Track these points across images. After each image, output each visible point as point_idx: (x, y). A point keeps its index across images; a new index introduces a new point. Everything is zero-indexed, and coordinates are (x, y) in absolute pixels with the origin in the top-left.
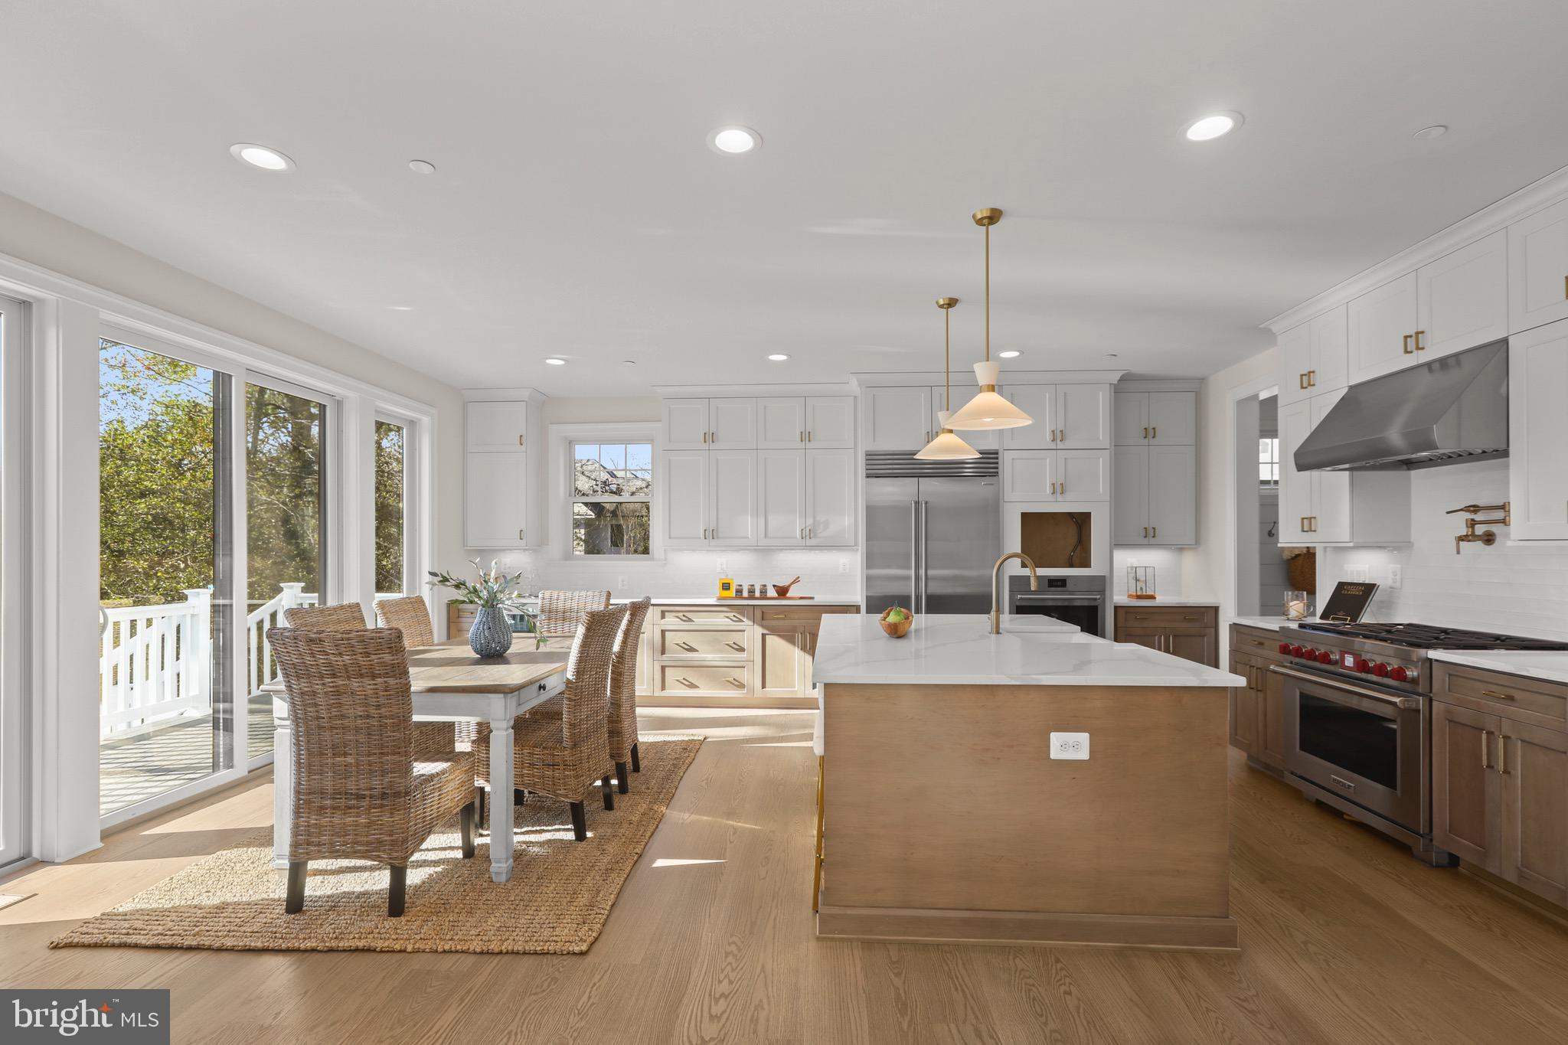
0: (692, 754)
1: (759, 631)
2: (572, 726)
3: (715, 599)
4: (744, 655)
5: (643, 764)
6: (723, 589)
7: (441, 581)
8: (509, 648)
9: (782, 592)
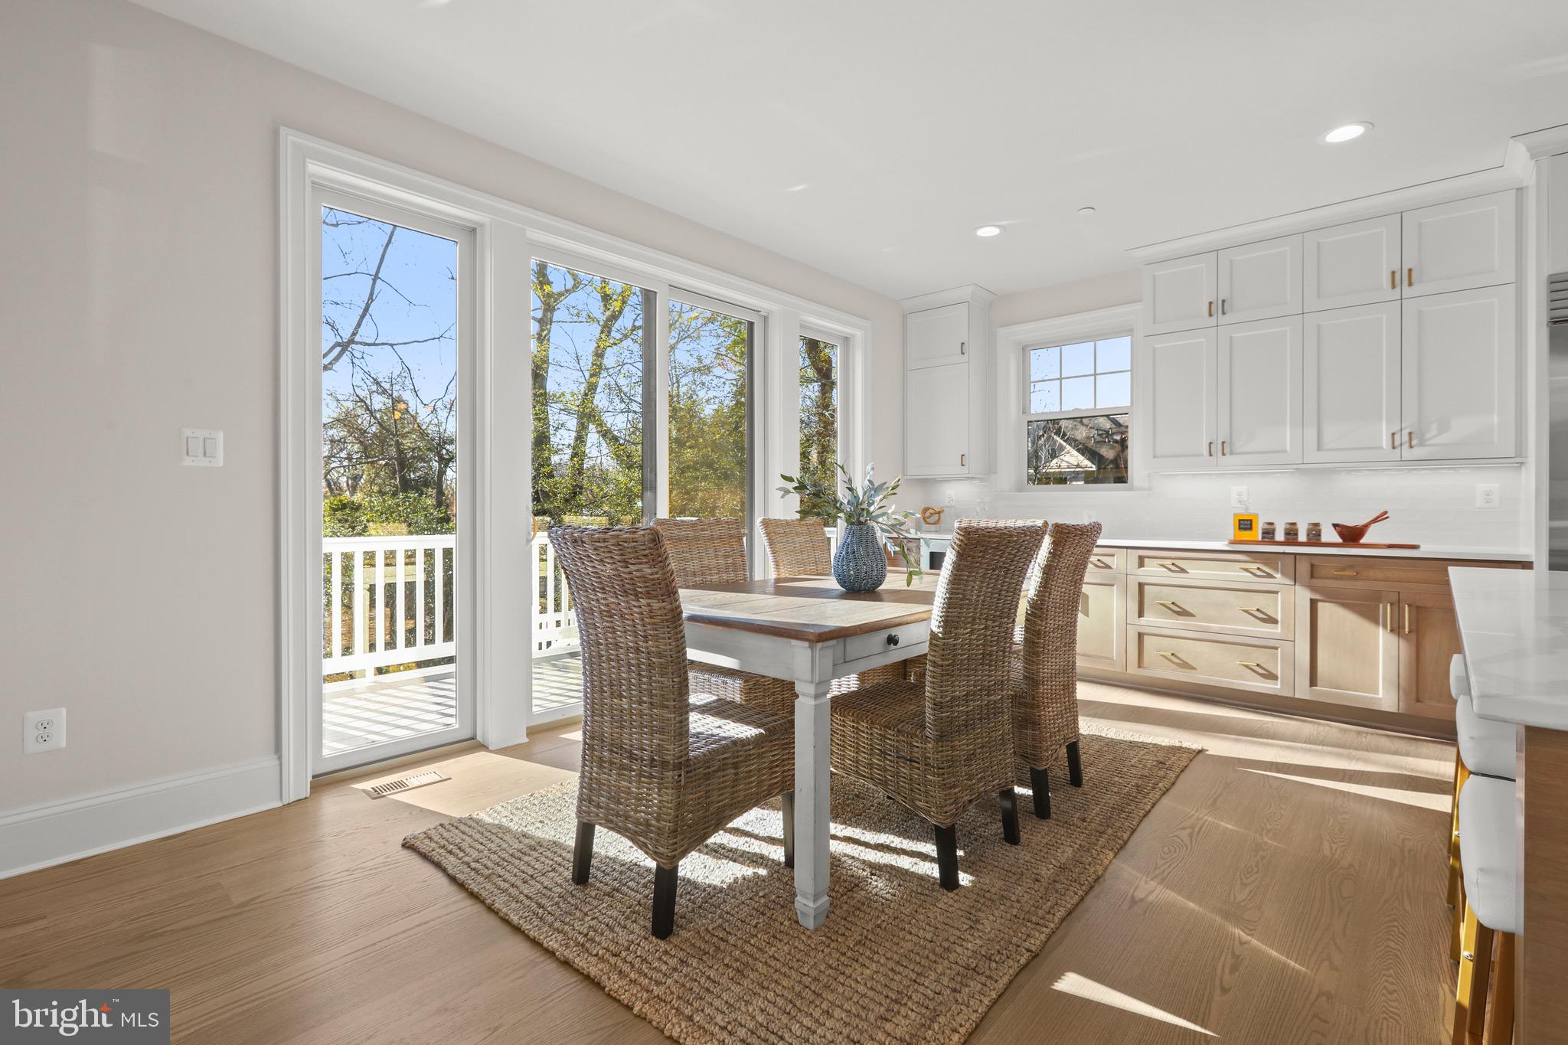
0: (1172, 775)
1: (1304, 596)
2: (938, 706)
3: (1226, 543)
4: (1277, 630)
5: (1088, 773)
6: (1240, 528)
7: (795, 488)
8: (881, 584)
9: (1351, 535)
